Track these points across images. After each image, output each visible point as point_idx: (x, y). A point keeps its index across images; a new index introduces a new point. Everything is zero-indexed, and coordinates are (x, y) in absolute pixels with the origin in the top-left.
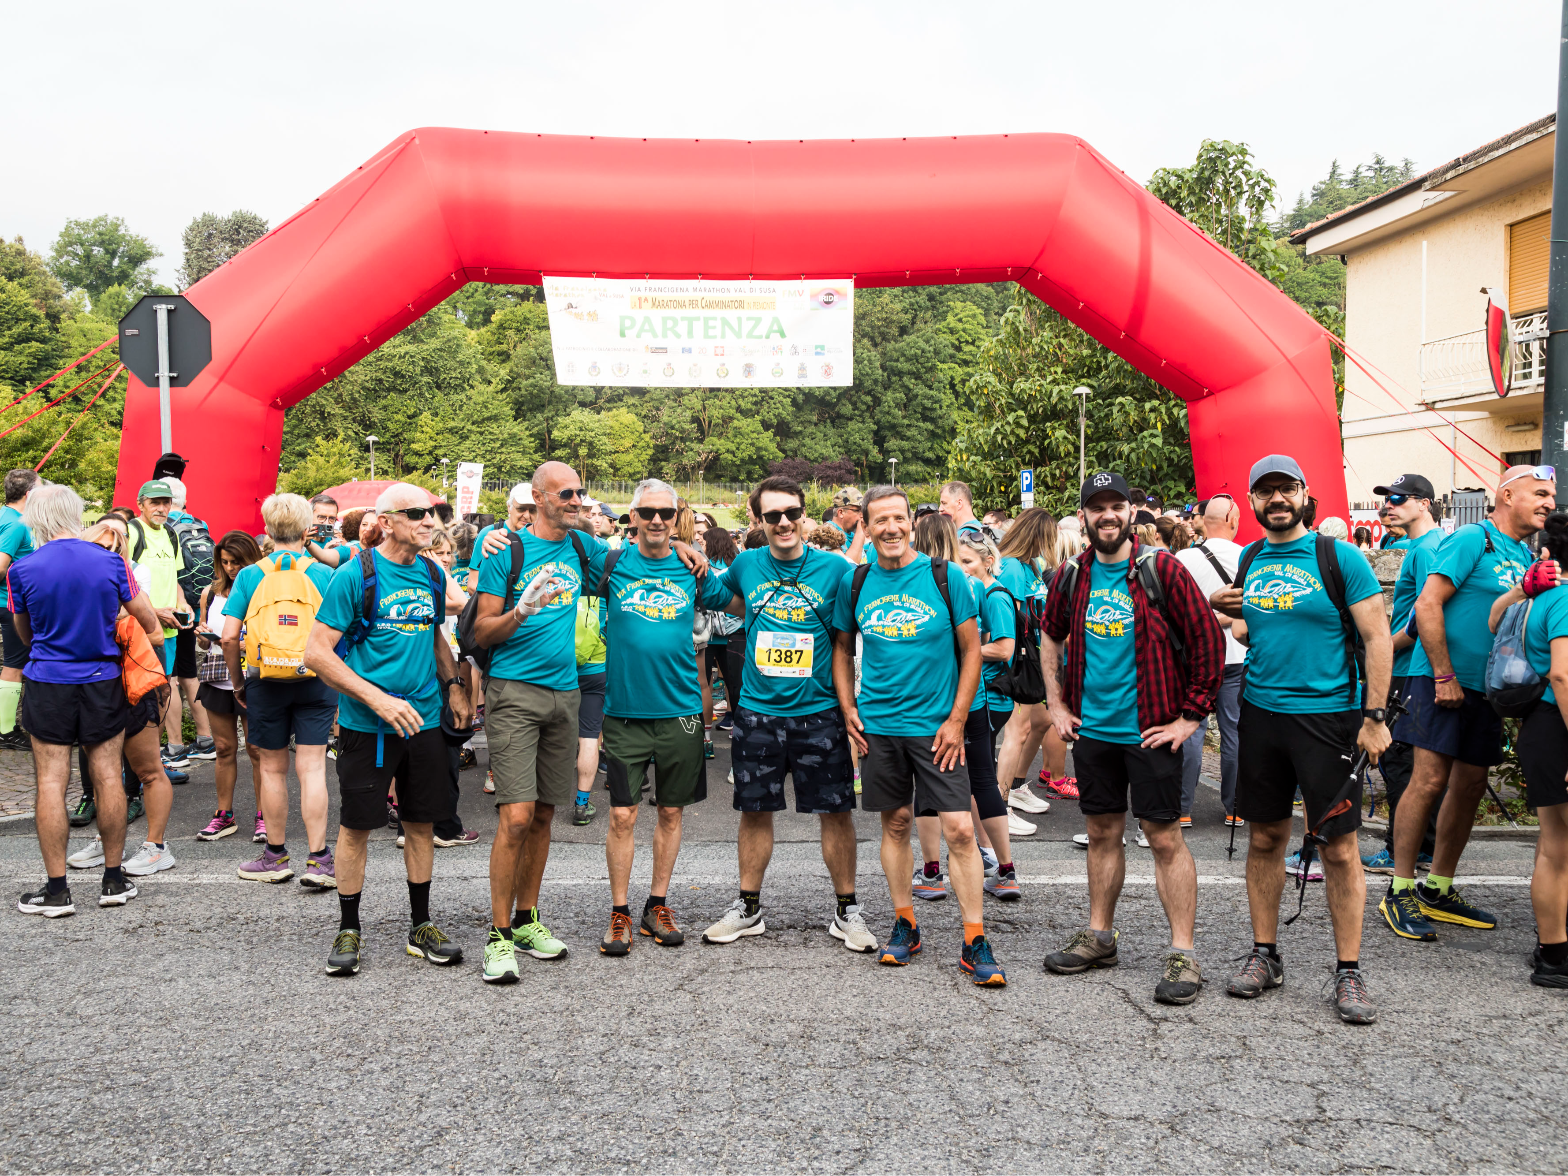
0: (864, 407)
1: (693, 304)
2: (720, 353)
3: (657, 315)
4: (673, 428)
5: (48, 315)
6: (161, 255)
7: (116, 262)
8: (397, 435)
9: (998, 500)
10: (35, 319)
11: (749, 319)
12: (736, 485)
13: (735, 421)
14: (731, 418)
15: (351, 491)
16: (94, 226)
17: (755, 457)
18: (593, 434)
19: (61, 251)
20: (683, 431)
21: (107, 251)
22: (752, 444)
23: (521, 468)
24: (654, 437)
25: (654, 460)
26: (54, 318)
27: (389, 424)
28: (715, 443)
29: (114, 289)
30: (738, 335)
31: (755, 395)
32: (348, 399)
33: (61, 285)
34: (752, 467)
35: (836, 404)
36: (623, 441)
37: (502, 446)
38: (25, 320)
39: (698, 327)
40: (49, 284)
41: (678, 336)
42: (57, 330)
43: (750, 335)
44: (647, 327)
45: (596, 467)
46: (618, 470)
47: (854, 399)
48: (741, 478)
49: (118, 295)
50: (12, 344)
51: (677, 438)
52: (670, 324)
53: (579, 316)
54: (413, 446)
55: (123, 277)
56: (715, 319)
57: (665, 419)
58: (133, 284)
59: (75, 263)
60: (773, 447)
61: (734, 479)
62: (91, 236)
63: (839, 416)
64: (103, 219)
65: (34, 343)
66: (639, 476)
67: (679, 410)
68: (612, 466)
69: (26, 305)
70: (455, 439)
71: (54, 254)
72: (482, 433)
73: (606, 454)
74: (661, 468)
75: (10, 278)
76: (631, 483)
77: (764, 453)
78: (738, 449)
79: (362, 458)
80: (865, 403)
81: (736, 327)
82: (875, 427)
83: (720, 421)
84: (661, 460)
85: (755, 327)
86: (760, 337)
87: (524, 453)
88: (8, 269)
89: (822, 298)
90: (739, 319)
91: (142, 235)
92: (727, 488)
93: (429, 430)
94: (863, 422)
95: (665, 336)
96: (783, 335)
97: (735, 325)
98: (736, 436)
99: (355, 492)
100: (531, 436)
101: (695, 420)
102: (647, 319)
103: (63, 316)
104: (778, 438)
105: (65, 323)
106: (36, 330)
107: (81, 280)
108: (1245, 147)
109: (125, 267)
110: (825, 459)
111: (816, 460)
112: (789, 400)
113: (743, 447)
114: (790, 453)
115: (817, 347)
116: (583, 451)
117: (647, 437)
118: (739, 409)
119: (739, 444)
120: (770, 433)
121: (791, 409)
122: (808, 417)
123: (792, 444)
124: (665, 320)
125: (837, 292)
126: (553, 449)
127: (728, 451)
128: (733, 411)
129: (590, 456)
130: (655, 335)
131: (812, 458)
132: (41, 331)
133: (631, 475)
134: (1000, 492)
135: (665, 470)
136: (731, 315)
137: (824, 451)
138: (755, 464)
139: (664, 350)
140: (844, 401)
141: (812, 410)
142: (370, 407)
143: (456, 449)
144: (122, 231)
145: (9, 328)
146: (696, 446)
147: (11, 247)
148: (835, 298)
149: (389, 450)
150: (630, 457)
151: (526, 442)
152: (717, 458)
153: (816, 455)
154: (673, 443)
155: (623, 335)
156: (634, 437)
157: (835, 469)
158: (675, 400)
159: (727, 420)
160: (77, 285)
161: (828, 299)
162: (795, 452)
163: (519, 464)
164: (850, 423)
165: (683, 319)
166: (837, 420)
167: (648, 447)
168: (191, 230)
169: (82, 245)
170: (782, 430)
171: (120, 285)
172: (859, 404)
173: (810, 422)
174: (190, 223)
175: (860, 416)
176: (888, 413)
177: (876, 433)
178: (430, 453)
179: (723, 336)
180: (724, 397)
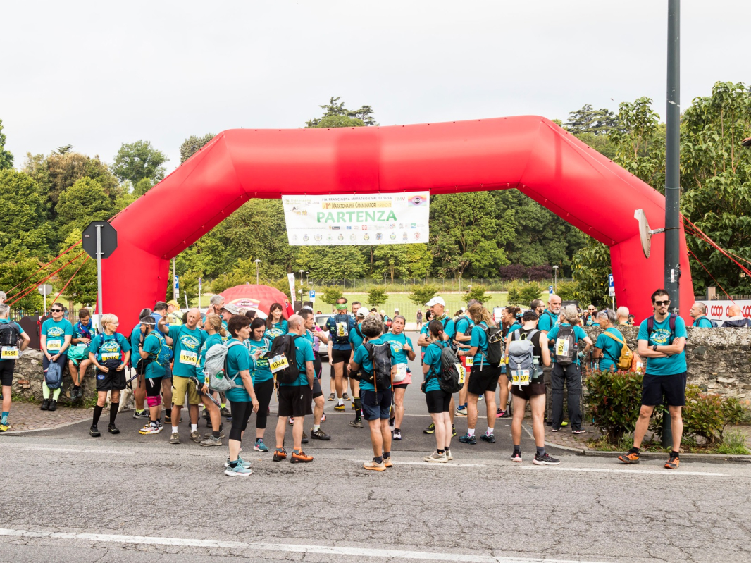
0: (560, 233)
1: (351, 205)
2: (364, 228)
3: (335, 211)
4: (444, 247)
5: (110, 196)
6: (169, 160)
7: (146, 165)
8: (288, 255)
9: (599, 291)
10: (104, 198)
11: (378, 212)
12: (482, 280)
13: (481, 243)
14: (479, 241)
15: (237, 290)
16: (135, 146)
17: (493, 263)
18: (397, 252)
19: (118, 161)
20: (450, 249)
21: (141, 159)
22: (491, 256)
23: (356, 272)
24: (433, 253)
25: (433, 266)
26: (113, 197)
27: (284, 249)
28: (469, 256)
29: (145, 179)
30: (374, 220)
31: (493, 227)
32: (261, 235)
33: (118, 178)
34: (491, 269)
35: (542, 231)
36: (415, 256)
37: (345, 260)
38: (99, 199)
39: (354, 216)
40: (111, 180)
41: (345, 221)
42: (114, 203)
43: (379, 220)
44: (330, 217)
45: (399, 271)
46: (412, 272)
47: (554, 228)
48: (485, 276)
49: (146, 183)
50: (92, 212)
51: (447, 253)
52: (341, 215)
53: (298, 213)
54: (297, 261)
55: (149, 173)
56: (362, 212)
57: (439, 242)
58: (155, 176)
59: (125, 166)
60: (503, 257)
61: (481, 277)
62: (134, 152)
63: (545, 238)
64: (140, 142)
65: (103, 211)
66: (424, 275)
67: (448, 237)
68: (408, 270)
69: (99, 191)
70: (320, 257)
71: (115, 162)
72: (334, 253)
73: (405, 263)
74: (438, 271)
75: (92, 177)
76: (420, 280)
77: (498, 261)
78: (482, 259)
79: (269, 268)
80: (560, 230)
81: (372, 216)
82: (567, 245)
83: (472, 243)
84: (437, 266)
85: (381, 216)
86: (384, 220)
87: (358, 264)
88: (91, 172)
89: (414, 201)
90: (374, 212)
91: (159, 150)
92: (477, 282)
93: (305, 252)
94: (560, 242)
95: (338, 221)
96: (395, 219)
97: (372, 215)
98: (481, 252)
99: (240, 291)
100: (363, 254)
101: (457, 242)
102: (330, 214)
103: (117, 196)
104: (507, 252)
105: (119, 200)
106: (104, 204)
107: (128, 175)
108: (743, 84)
109: (150, 167)
110: (535, 264)
111: (530, 265)
112: (513, 229)
113: (485, 258)
114: (514, 261)
115: (412, 224)
116: (392, 262)
117: (429, 253)
118: (483, 236)
119: (483, 256)
120: (502, 250)
121: (515, 235)
122: (526, 239)
123: (515, 255)
124: (338, 213)
125: (422, 198)
126: (375, 261)
127: (476, 260)
128: (479, 237)
129: (396, 264)
130: (334, 221)
131: (528, 264)
132: (106, 204)
133: (419, 275)
134: (600, 286)
135: (440, 272)
136: (370, 210)
137: (535, 259)
138: (493, 268)
139: (338, 228)
140: (548, 229)
141: (528, 234)
142: (274, 240)
143: (320, 262)
144: (149, 148)
145: (91, 204)
146: (457, 257)
147: (93, 161)
148: (421, 201)
149: (284, 263)
150: (419, 264)
151: (359, 258)
152: (470, 264)
153: (530, 262)
154: (444, 256)
155: (319, 221)
156: (421, 253)
157: (540, 270)
158: (445, 231)
159: (476, 242)
160: (126, 178)
161: (417, 201)
162: (518, 260)
163: (355, 270)
164: (551, 242)
165: (347, 213)
166: (543, 240)
167: (430, 259)
168: (184, 146)
169: (129, 157)
170: (509, 247)
171: (147, 177)
172: (557, 231)
173: (526, 242)
174: (183, 142)
175: (557, 238)
176: (575, 236)
177: (567, 248)
178: (306, 264)
179: (366, 220)
180: (474, 229)
